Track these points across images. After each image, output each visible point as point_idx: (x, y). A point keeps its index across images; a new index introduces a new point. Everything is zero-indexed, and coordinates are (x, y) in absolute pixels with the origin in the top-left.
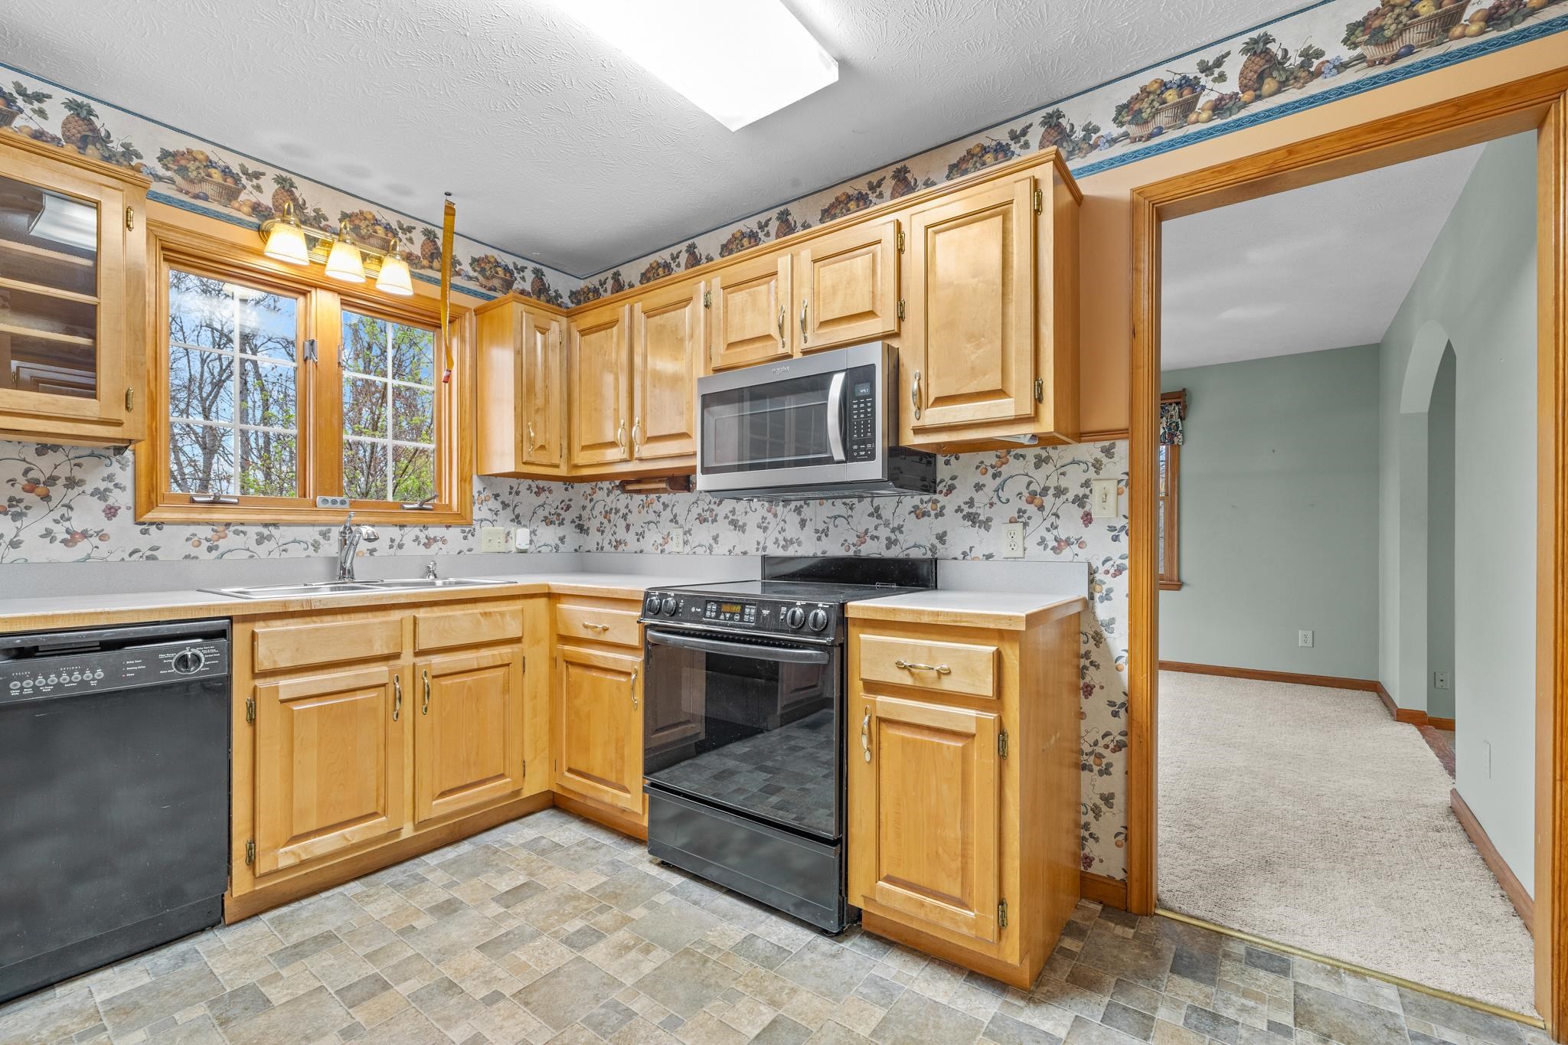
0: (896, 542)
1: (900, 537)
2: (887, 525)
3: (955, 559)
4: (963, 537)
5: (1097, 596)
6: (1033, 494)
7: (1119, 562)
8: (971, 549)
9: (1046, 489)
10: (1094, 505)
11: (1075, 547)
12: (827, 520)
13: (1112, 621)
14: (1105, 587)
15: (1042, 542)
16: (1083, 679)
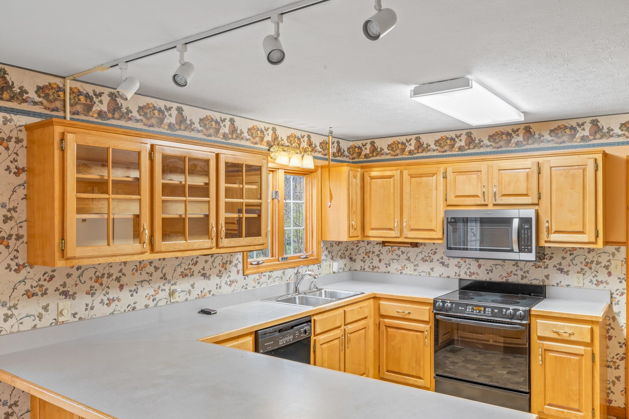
0: (526, 277)
1: (527, 275)
2: (521, 270)
3: (553, 286)
4: (556, 277)
5: (613, 303)
6: (587, 263)
7: (622, 291)
8: (560, 282)
9: (592, 262)
10: (612, 269)
11: (605, 284)
12: (492, 266)
13: (620, 312)
14: (617, 300)
15: (591, 281)
16: (608, 333)
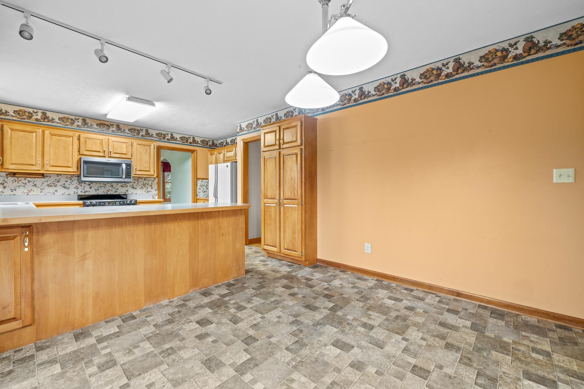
0: (117, 191)
1: (118, 190)
2: (115, 188)
3: (130, 194)
4: (131, 190)
6: (144, 184)
7: (157, 194)
8: (133, 192)
9: (146, 184)
10: (153, 186)
11: (150, 192)
12: (98, 187)
14: (154, 198)
15: (145, 191)
